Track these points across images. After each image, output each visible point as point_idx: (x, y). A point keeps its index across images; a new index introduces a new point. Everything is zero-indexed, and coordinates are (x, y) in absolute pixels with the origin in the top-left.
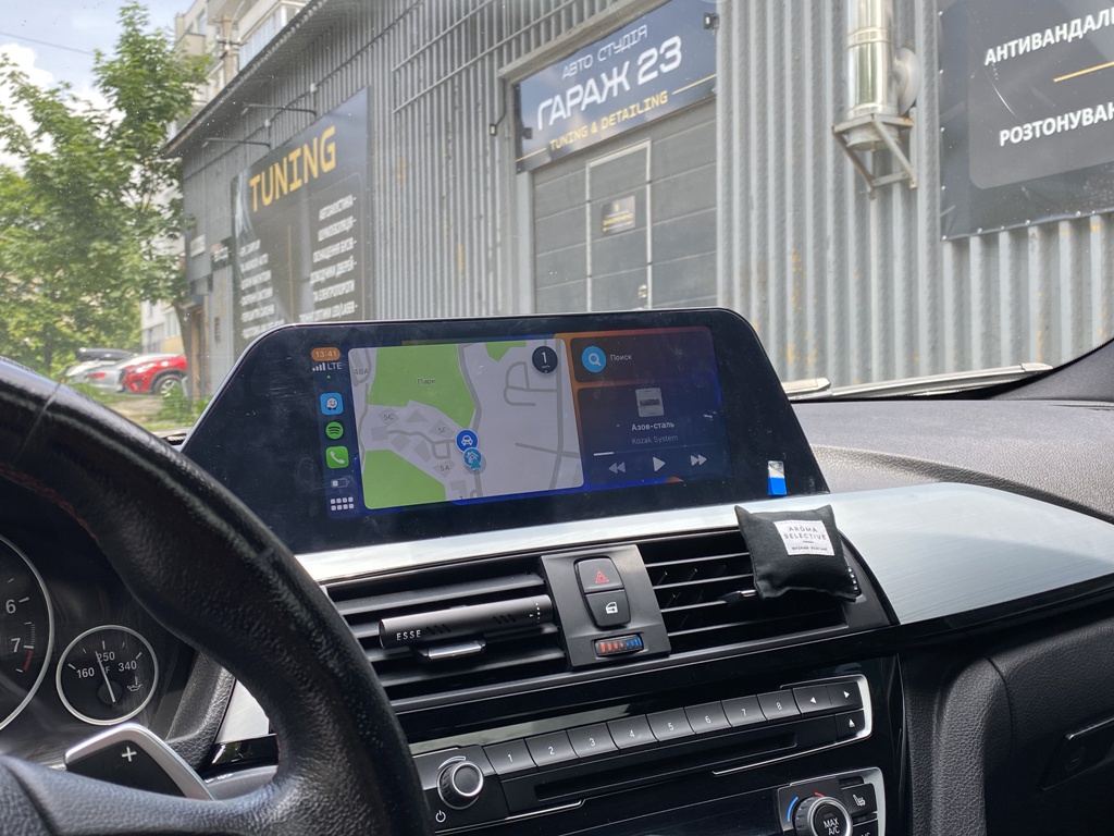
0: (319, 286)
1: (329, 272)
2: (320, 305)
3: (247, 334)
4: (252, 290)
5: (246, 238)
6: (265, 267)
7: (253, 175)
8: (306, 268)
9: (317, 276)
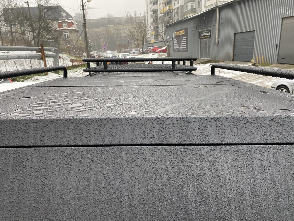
0: (182, 45)
1: (184, 44)
2: (182, 46)
3: (174, 48)
4: (175, 44)
5: (174, 38)
6: (177, 42)
7: (175, 32)
8: (181, 43)
9: (182, 44)
